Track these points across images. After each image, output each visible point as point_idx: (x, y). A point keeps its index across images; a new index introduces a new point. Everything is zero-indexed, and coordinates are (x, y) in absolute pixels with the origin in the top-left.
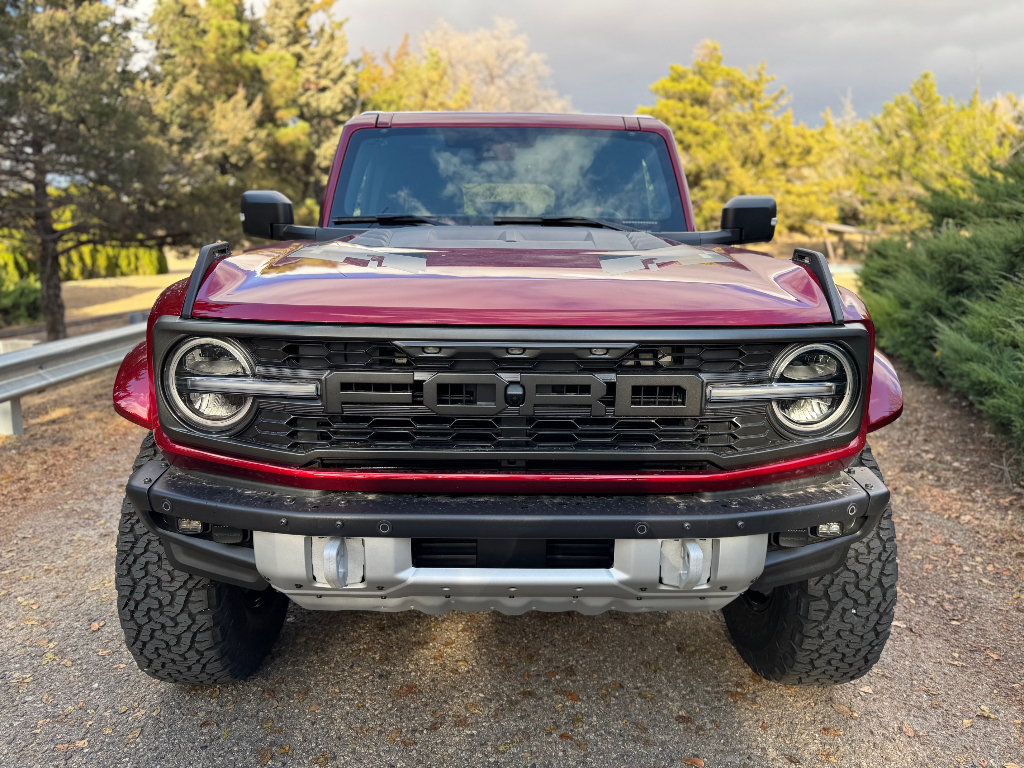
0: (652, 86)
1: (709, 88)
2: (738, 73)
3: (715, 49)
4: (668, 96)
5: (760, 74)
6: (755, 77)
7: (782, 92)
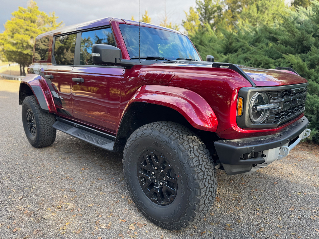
0: (13, 13)
1: (36, 17)
2: (45, 14)
3: (35, 4)
4: (20, 18)
5: (53, 16)
6: (52, 16)
7: (62, 22)
